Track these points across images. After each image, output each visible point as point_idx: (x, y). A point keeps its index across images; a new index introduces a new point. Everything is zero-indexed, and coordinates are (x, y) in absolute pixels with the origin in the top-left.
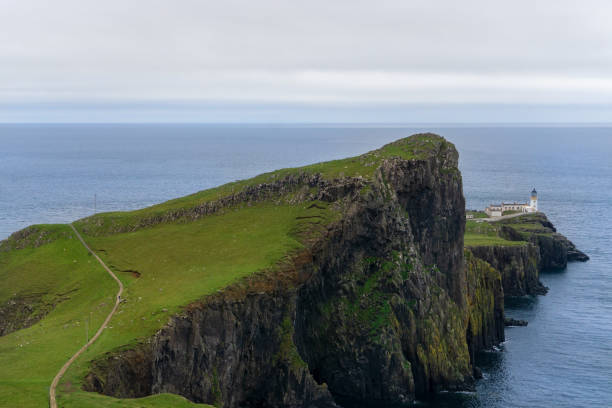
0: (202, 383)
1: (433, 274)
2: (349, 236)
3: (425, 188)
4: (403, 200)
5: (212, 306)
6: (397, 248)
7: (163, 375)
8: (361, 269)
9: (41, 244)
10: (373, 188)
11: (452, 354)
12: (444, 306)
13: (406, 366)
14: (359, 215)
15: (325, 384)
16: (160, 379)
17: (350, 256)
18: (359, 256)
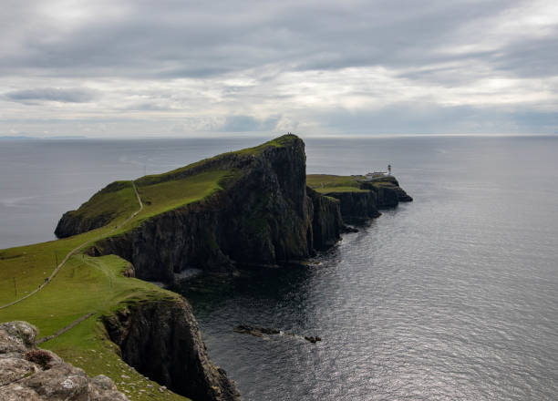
0: (161, 254)
1: (289, 203)
2: (247, 185)
3: (286, 161)
4: (275, 167)
6: (270, 190)
7: (140, 249)
8: (253, 201)
9: (117, 190)
10: (259, 161)
11: (297, 243)
13: (272, 247)
14: (252, 174)
15: (228, 256)
17: (248, 194)
18: (252, 194)
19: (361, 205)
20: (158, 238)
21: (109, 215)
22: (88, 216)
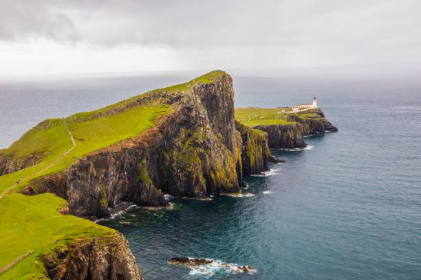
0: (95, 190)
1: (219, 137)
2: (178, 121)
3: (214, 97)
4: (204, 102)
5: (101, 154)
6: (200, 126)
7: (74, 186)
8: (184, 136)
9: (49, 128)
10: (189, 97)
11: (227, 175)
12: (224, 153)
13: (203, 181)
14: (182, 110)
15: (160, 190)
16: (72, 188)
17: (179, 130)
18: (183, 130)
19: (288, 137)
20: (92, 175)
21: (41, 153)
22: (20, 154)
